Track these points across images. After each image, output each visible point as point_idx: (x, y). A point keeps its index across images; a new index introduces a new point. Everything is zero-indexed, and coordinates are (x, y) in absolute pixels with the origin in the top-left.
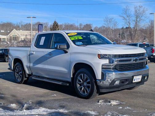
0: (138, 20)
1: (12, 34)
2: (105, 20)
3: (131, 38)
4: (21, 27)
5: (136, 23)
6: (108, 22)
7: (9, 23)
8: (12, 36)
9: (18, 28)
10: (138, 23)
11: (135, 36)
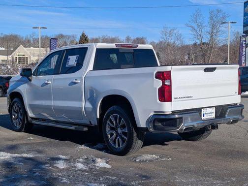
0: (215, 31)
1: (18, 54)
2: (162, 32)
3: (204, 59)
4: (32, 42)
5: (211, 37)
6: (168, 35)
7: (14, 36)
8: (17, 56)
9: (27, 43)
10: (214, 36)
11: (209, 57)
